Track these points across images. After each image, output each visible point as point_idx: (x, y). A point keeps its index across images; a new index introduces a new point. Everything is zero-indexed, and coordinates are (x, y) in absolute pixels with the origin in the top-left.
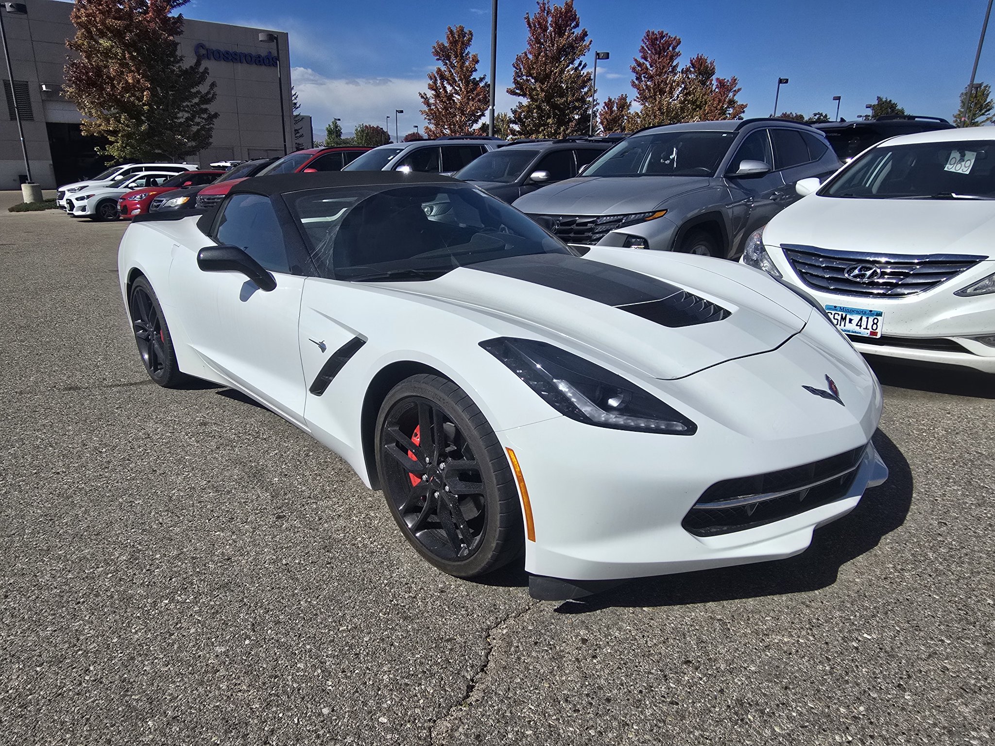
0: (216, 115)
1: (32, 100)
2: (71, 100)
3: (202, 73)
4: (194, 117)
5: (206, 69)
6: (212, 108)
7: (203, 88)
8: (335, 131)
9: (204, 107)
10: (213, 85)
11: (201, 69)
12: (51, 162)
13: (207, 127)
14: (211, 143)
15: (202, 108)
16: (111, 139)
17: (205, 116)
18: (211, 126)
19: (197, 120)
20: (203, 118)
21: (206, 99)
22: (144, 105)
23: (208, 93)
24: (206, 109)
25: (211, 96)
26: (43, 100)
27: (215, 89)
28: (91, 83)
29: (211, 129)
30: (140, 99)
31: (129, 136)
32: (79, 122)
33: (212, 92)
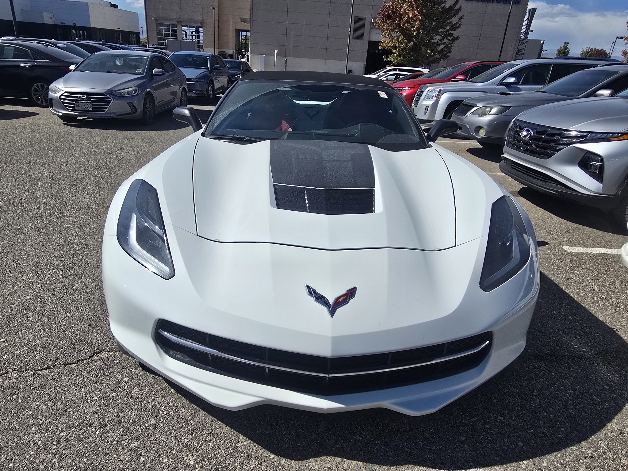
0: (457, 38)
1: (365, 27)
2: (379, 27)
3: (456, 10)
4: (443, 38)
5: (460, 7)
6: (456, 33)
7: (454, 20)
8: (564, 53)
9: (452, 32)
10: (461, 18)
11: (457, 8)
12: (365, 63)
13: (450, 45)
14: (449, 56)
15: (450, 33)
16: (394, 51)
17: (450, 38)
18: (452, 45)
19: (445, 41)
20: (449, 40)
21: (454, 27)
22: (415, 31)
23: (457, 23)
24: (453, 34)
25: (459, 25)
26: (370, 28)
27: (462, 21)
28: (389, 18)
29: (451, 47)
30: (413, 27)
31: (403, 50)
32: (379, 41)
33: (459, 23)
